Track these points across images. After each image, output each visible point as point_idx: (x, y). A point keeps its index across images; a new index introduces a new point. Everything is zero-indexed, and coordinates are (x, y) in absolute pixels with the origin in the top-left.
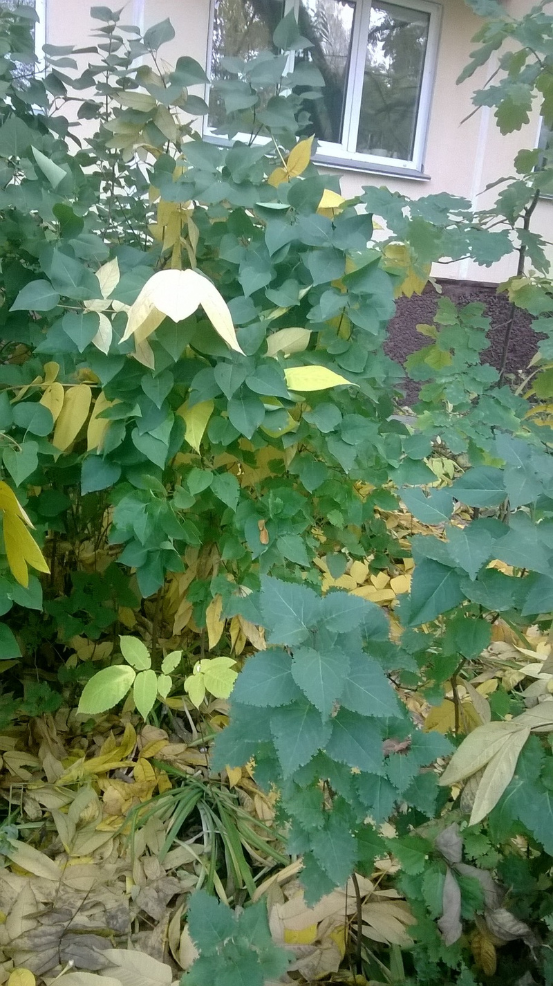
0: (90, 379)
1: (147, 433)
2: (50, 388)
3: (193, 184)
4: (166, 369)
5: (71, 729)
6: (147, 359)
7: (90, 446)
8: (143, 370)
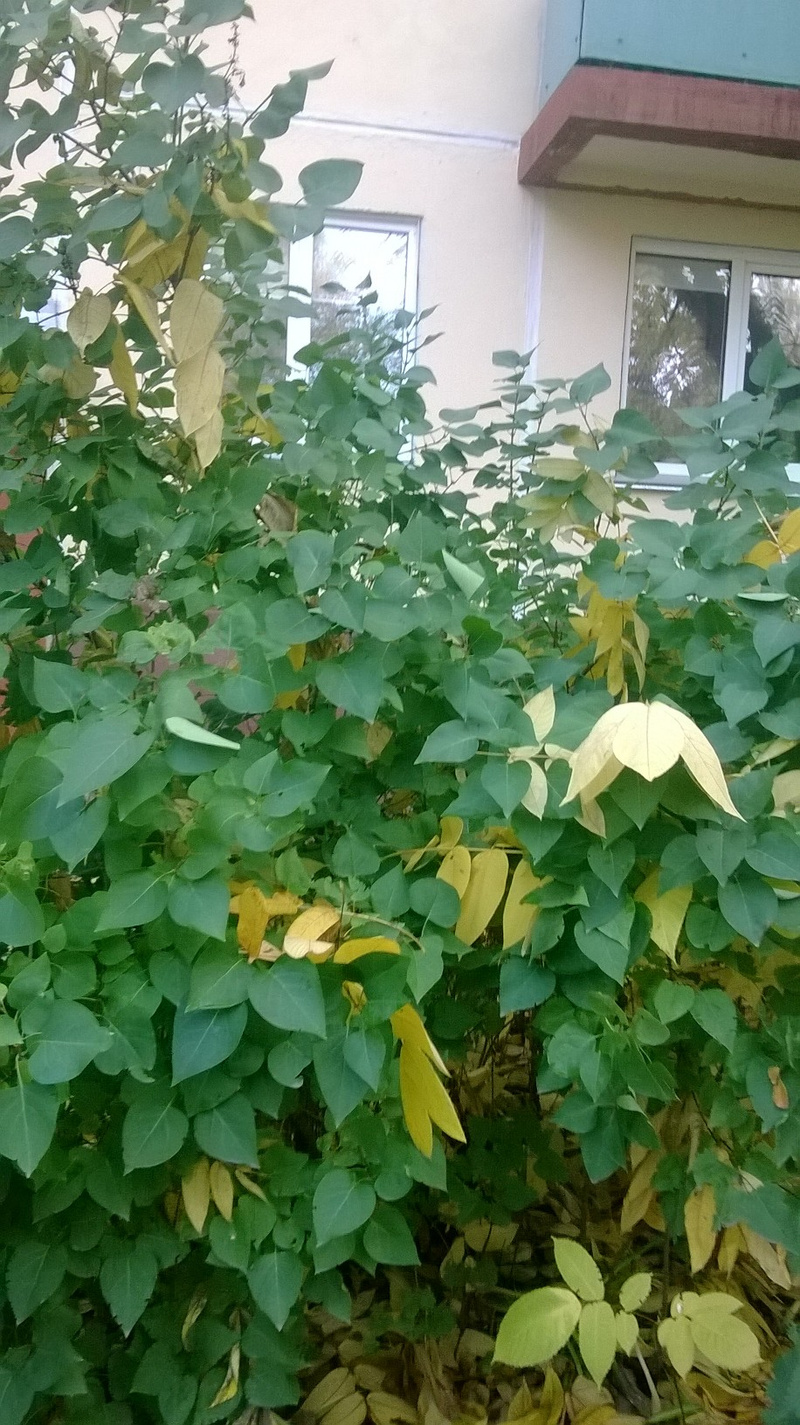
0: (506, 842)
1: (596, 929)
2: (451, 853)
3: (647, 574)
4: (622, 837)
5: (461, 1364)
6: (595, 823)
7: (509, 942)
8: (589, 838)
